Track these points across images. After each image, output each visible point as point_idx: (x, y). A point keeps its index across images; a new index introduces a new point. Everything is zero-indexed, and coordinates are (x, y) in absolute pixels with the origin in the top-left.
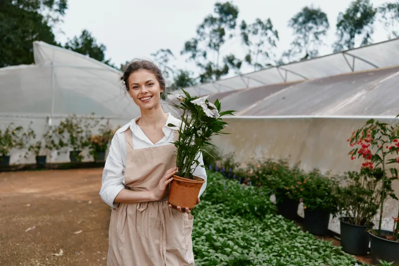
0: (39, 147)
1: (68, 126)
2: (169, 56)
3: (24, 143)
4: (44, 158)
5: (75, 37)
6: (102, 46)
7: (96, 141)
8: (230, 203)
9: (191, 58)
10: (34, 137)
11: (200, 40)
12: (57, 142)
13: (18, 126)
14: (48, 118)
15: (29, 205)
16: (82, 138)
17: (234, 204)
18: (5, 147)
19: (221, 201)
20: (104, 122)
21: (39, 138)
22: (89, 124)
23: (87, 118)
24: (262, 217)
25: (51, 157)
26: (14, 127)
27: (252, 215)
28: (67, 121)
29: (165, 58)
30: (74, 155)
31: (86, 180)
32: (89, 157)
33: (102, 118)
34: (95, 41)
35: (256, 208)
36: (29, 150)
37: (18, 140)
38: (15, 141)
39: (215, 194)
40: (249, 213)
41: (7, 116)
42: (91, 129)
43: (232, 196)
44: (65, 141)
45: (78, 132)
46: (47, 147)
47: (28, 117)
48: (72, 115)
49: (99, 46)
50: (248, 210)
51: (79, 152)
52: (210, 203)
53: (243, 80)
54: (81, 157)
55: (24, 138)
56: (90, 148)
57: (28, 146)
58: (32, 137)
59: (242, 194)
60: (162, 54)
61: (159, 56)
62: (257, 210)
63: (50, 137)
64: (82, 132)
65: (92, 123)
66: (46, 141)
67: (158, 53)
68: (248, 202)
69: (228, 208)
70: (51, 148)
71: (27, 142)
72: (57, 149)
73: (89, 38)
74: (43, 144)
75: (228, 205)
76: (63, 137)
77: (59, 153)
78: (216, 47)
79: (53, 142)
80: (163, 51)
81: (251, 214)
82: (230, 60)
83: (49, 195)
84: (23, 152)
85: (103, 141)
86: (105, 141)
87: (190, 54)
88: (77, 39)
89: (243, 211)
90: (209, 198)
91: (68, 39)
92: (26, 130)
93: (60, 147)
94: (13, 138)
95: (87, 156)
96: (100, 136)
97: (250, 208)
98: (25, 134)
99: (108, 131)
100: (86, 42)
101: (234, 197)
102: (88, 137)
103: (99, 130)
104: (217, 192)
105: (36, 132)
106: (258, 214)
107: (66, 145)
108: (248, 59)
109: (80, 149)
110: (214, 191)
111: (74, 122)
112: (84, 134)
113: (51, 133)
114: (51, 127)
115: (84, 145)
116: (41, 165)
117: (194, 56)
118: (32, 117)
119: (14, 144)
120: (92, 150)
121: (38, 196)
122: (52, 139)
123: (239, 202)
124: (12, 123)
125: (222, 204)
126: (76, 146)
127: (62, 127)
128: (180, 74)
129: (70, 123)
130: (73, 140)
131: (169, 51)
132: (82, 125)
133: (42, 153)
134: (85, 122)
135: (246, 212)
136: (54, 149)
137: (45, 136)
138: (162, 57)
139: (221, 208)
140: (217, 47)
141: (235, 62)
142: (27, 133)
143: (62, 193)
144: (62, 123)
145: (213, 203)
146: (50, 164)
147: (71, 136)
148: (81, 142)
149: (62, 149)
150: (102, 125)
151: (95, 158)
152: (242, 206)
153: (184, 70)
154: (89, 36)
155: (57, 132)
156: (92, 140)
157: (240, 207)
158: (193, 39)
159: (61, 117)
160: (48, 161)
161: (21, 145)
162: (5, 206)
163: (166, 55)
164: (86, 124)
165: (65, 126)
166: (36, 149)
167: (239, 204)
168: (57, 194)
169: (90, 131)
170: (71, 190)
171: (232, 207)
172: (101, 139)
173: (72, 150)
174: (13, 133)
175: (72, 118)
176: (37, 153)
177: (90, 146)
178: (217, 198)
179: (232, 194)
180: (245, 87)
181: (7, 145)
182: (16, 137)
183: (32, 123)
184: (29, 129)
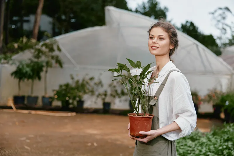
0: (105, 95)
3: (95, 90)
4: (109, 104)
10: (102, 86)
12: (119, 91)
15: (89, 144)
18: (81, 94)
21: (106, 87)
25: (114, 104)
26: (87, 78)
36: (98, 97)
37: (90, 88)
38: (88, 89)
44: (126, 91)
46: (111, 95)
55: (95, 87)
57: (97, 93)
58: (100, 86)
63: (115, 87)
66: (112, 91)
67: (216, 11)
70: (114, 97)
71: (97, 90)
72: (120, 97)
74: (109, 92)
77: (120, 101)
79: (116, 91)
80: (220, 9)
83: (107, 137)
84: (94, 99)
88: (144, 4)
92: (96, 80)
94: (88, 86)
98: (95, 84)
100: (152, 6)
105: (104, 83)
107: (127, 94)
119: (87, 91)
121: (98, 137)
124: (87, 75)
131: (227, 8)
133: (108, 100)
136: (117, 97)
137: (110, 85)
142: (97, 83)
143: (118, 137)
146: (113, 110)
149: (123, 98)
160: (112, 107)
161: (92, 92)
162: (72, 143)
163: (224, 13)
166: (103, 97)
168: (114, 137)
174: (87, 83)
176: (104, 99)
181: (83, 91)
182: (90, 86)
183: (101, 74)
184: (99, 79)
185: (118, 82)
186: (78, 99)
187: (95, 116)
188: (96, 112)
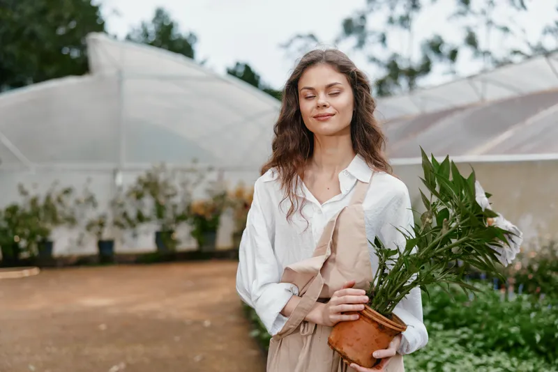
0: (102, 225)
1: (150, 185)
3: (77, 215)
4: (110, 243)
7: (201, 211)
8: (484, 327)
10: (95, 206)
11: (372, 10)
12: (132, 214)
13: (66, 187)
14: (115, 172)
16: (175, 206)
17: (492, 329)
18: (46, 226)
19: (464, 322)
20: (213, 176)
21: (103, 208)
22: (187, 181)
23: (183, 170)
24: (550, 355)
25: (122, 241)
26: (58, 189)
27: (529, 350)
28: (149, 175)
30: (163, 237)
32: (189, 241)
33: (210, 169)
35: (538, 338)
36: (87, 229)
37: (67, 212)
38: (62, 214)
39: (449, 310)
40: (523, 347)
42: (191, 190)
43: (487, 313)
44: (147, 212)
45: (168, 197)
46: (115, 223)
47: (81, 171)
50: (522, 341)
51: (171, 232)
52: (440, 327)
54: (176, 242)
55: (78, 209)
56: (191, 224)
57: (84, 222)
58: (90, 206)
59: (506, 311)
62: (541, 341)
63: (121, 205)
64: (174, 195)
65: (193, 178)
66: (114, 213)
68: (519, 325)
69: (480, 336)
70: (121, 226)
71: (83, 216)
72: (133, 226)
74: (110, 220)
75: (478, 331)
76: (142, 205)
77: (135, 235)
78: (405, 21)
79: (125, 215)
81: (527, 349)
82: (435, 46)
84: (74, 234)
85: (213, 211)
86: (217, 212)
89: (511, 343)
90: (437, 316)
92: (79, 194)
93: (137, 223)
94: (59, 208)
95: (185, 239)
96: (207, 203)
97: (524, 338)
98: (78, 202)
101: (491, 315)
102: (187, 204)
103: (206, 190)
104: (453, 306)
105: (97, 198)
106: (542, 348)
107: (149, 220)
108: (471, 41)
109: (173, 226)
110: (447, 304)
111: (162, 177)
112: (177, 200)
113: (122, 198)
114: (120, 189)
115: (179, 219)
116: (106, 256)
118: (90, 171)
119: (60, 218)
120: (194, 227)
122: (123, 209)
123: (501, 326)
124: (56, 183)
125: (465, 329)
126: (165, 221)
127: (140, 188)
129: (153, 180)
130: (160, 210)
132: (176, 183)
133: (107, 234)
135: (517, 345)
136: (127, 226)
137: (112, 203)
139: (465, 336)
140: (407, 23)
141: (445, 49)
142: (82, 200)
144: (140, 181)
145: (447, 327)
146: (121, 255)
147: (157, 202)
148: (174, 213)
149: (143, 228)
150: (210, 182)
151: (200, 243)
152: (508, 331)
155: (133, 197)
156: (193, 210)
157: (505, 335)
159: (138, 169)
160: (119, 248)
161: (71, 221)
165: (146, 185)
166: (96, 229)
167: (502, 330)
169: (189, 194)
171: (488, 334)
172: (211, 207)
173: (158, 228)
174: (59, 201)
175: (157, 171)
176: (100, 234)
177: (191, 220)
178: (455, 317)
179: (486, 308)
180: (476, 100)
181: (49, 220)
183: (89, 180)
184: (86, 190)
185: (128, 195)
186: (39, 238)
187: (82, 271)
188: (83, 262)
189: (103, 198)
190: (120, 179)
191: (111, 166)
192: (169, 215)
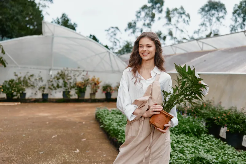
0: (44, 88)
1: (62, 75)
2: (117, 31)
3: (35, 85)
4: (47, 95)
5: (58, 18)
6: (75, 24)
7: (80, 85)
9: (132, 33)
10: (42, 81)
11: (138, 20)
13: (31, 74)
14: (50, 70)
16: (71, 83)
21: (45, 82)
22: (76, 74)
23: (74, 71)
24: (199, 136)
25: (51, 94)
26: (29, 75)
27: (193, 134)
29: (115, 33)
30: (66, 94)
31: (76, 110)
32: (75, 96)
33: (84, 71)
34: (70, 20)
36: (39, 89)
37: (31, 83)
38: (30, 84)
41: (25, 68)
42: (76, 78)
44: (60, 84)
45: (69, 79)
46: (49, 88)
47: (37, 69)
48: (66, 68)
49: (73, 24)
51: (69, 92)
53: (172, 49)
54: (70, 95)
55: (36, 82)
56: (76, 90)
57: (38, 87)
58: (41, 82)
60: (112, 30)
61: (110, 32)
62: (196, 131)
63: (52, 81)
64: (71, 79)
65: (78, 73)
66: (49, 85)
67: (109, 29)
70: (51, 89)
71: (37, 85)
72: (55, 90)
73: (66, 19)
74: (47, 87)
76: (59, 82)
79: (53, 85)
80: (113, 28)
81: (191, 133)
82: (159, 34)
85: (84, 85)
86: (85, 86)
87: (131, 30)
88: (58, 19)
89: (187, 131)
91: (53, 19)
92: (36, 77)
93: (57, 88)
94: (29, 82)
95: (74, 94)
96: (82, 82)
98: (36, 80)
99: (87, 79)
100: (65, 21)
102: (75, 82)
103: (82, 78)
105: (43, 79)
107: (61, 87)
108: (171, 34)
109: (69, 90)
111: (66, 73)
112: (71, 81)
114: (51, 76)
115: (73, 87)
116: (45, 99)
117: (134, 32)
118: (40, 69)
119: (29, 85)
120: (77, 91)
122: (52, 83)
124: (28, 72)
126: (67, 88)
127: (58, 76)
128: (126, 43)
129: (63, 73)
130: (65, 84)
131: (117, 28)
132: (71, 75)
133: (46, 92)
134: (74, 73)
136: (53, 89)
137: (49, 81)
138: (112, 32)
140: (150, 26)
141: (162, 36)
142: (38, 79)
146: (50, 99)
147: (64, 81)
148: (70, 86)
149: (58, 90)
150: (83, 75)
151: (79, 96)
152: (186, 128)
153: (129, 41)
154: (67, 17)
155: (56, 79)
156: (77, 85)
158: (133, 20)
159: (57, 69)
160: (50, 97)
161: (33, 86)
163: (115, 31)
164: (74, 74)
166: (42, 89)
168: (62, 117)
169: (76, 79)
170: (69, 115)
171: (179, 128)
172: (83, 84)
173: (64, 90)
174: (29, 79)
175: (65, 70)
176: (43, 91)
177: (76, 88)
180: (173, 53)
182: (31, 81)
184: (39, 76)
185: (54, 78)
189: (45, 79)
190: (51, 73)
191: (48, 68)
192: (68, 86)
